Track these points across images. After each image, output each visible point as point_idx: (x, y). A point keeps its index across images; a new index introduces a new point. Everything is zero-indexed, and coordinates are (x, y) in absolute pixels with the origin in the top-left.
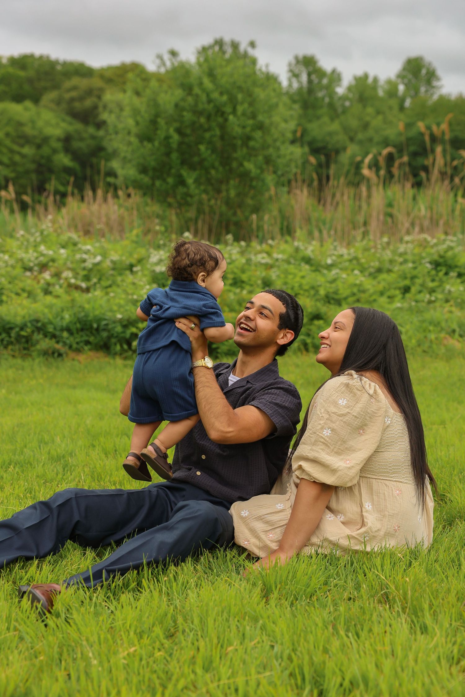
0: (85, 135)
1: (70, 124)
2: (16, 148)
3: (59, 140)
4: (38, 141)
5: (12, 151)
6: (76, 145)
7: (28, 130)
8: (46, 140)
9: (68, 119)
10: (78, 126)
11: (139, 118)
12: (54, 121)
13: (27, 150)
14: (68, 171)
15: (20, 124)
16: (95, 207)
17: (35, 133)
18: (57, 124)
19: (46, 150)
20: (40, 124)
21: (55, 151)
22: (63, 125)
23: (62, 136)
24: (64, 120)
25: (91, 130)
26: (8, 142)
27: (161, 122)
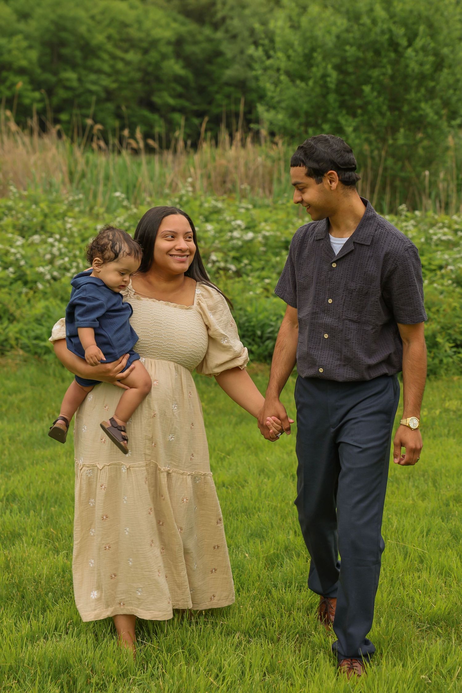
0: (200, 38)
1: (183, 24)
2: (119, 53)
3: (169, 43)
4: (145, 45)
5: (114, 57)
6: (189, 49)
7: (133, 32)
8: (154, 43)
9: (181, 18)
10: (192, 26)
11: (291, 52)
12: (163, 21)
13: (131, 56)
14: (178, 79)
15: (125, 25)
16: (232, 152)
17: (142, 35)
18: (168, 25)
19: (154, 55)
20: (148, 24)
21: (164, 57)
22: (174, 25)
23: (173, 39)
24: (175, 20)
25: (207, 31)
26: (109, 47)
27: (318, 56)
